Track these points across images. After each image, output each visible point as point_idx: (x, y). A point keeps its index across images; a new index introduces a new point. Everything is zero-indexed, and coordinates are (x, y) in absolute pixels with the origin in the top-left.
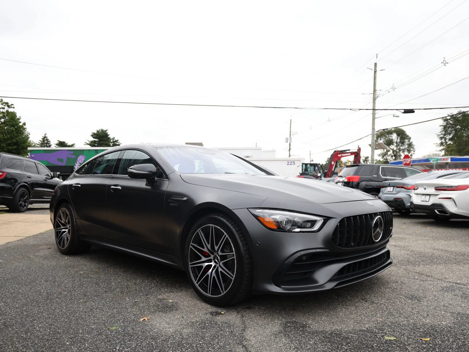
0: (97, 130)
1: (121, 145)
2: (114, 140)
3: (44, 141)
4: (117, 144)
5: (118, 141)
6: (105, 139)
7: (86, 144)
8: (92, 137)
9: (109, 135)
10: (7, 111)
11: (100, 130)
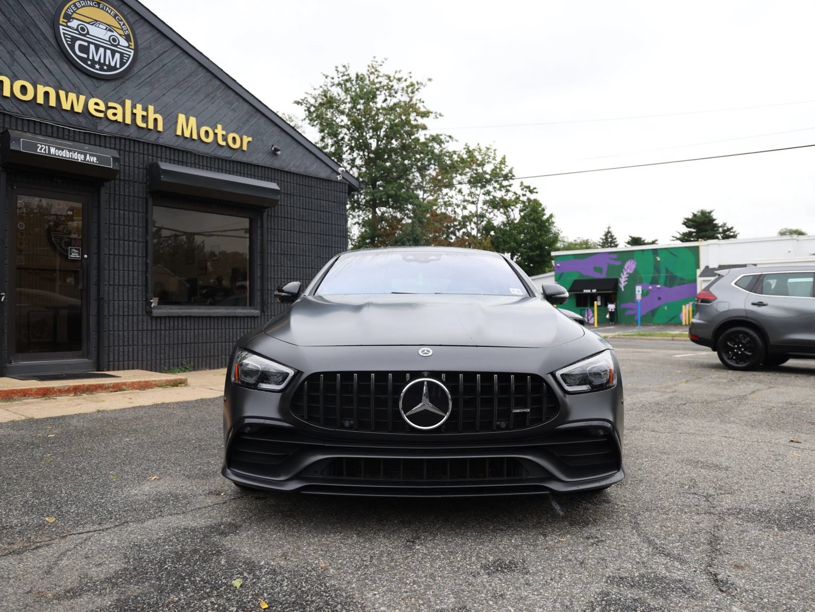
0: (693, 214)
1: (738, 235)
2: (726, 228)
3: (606, 239)
4: (732, 234)
5: (732, 228)
6: (707, 227)
7: (674, 239)
8: (684, 226)
9: (715, 220)
10: (529, 199)
11: (698, 212)
